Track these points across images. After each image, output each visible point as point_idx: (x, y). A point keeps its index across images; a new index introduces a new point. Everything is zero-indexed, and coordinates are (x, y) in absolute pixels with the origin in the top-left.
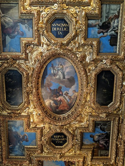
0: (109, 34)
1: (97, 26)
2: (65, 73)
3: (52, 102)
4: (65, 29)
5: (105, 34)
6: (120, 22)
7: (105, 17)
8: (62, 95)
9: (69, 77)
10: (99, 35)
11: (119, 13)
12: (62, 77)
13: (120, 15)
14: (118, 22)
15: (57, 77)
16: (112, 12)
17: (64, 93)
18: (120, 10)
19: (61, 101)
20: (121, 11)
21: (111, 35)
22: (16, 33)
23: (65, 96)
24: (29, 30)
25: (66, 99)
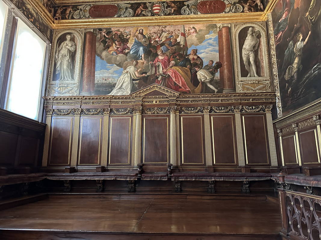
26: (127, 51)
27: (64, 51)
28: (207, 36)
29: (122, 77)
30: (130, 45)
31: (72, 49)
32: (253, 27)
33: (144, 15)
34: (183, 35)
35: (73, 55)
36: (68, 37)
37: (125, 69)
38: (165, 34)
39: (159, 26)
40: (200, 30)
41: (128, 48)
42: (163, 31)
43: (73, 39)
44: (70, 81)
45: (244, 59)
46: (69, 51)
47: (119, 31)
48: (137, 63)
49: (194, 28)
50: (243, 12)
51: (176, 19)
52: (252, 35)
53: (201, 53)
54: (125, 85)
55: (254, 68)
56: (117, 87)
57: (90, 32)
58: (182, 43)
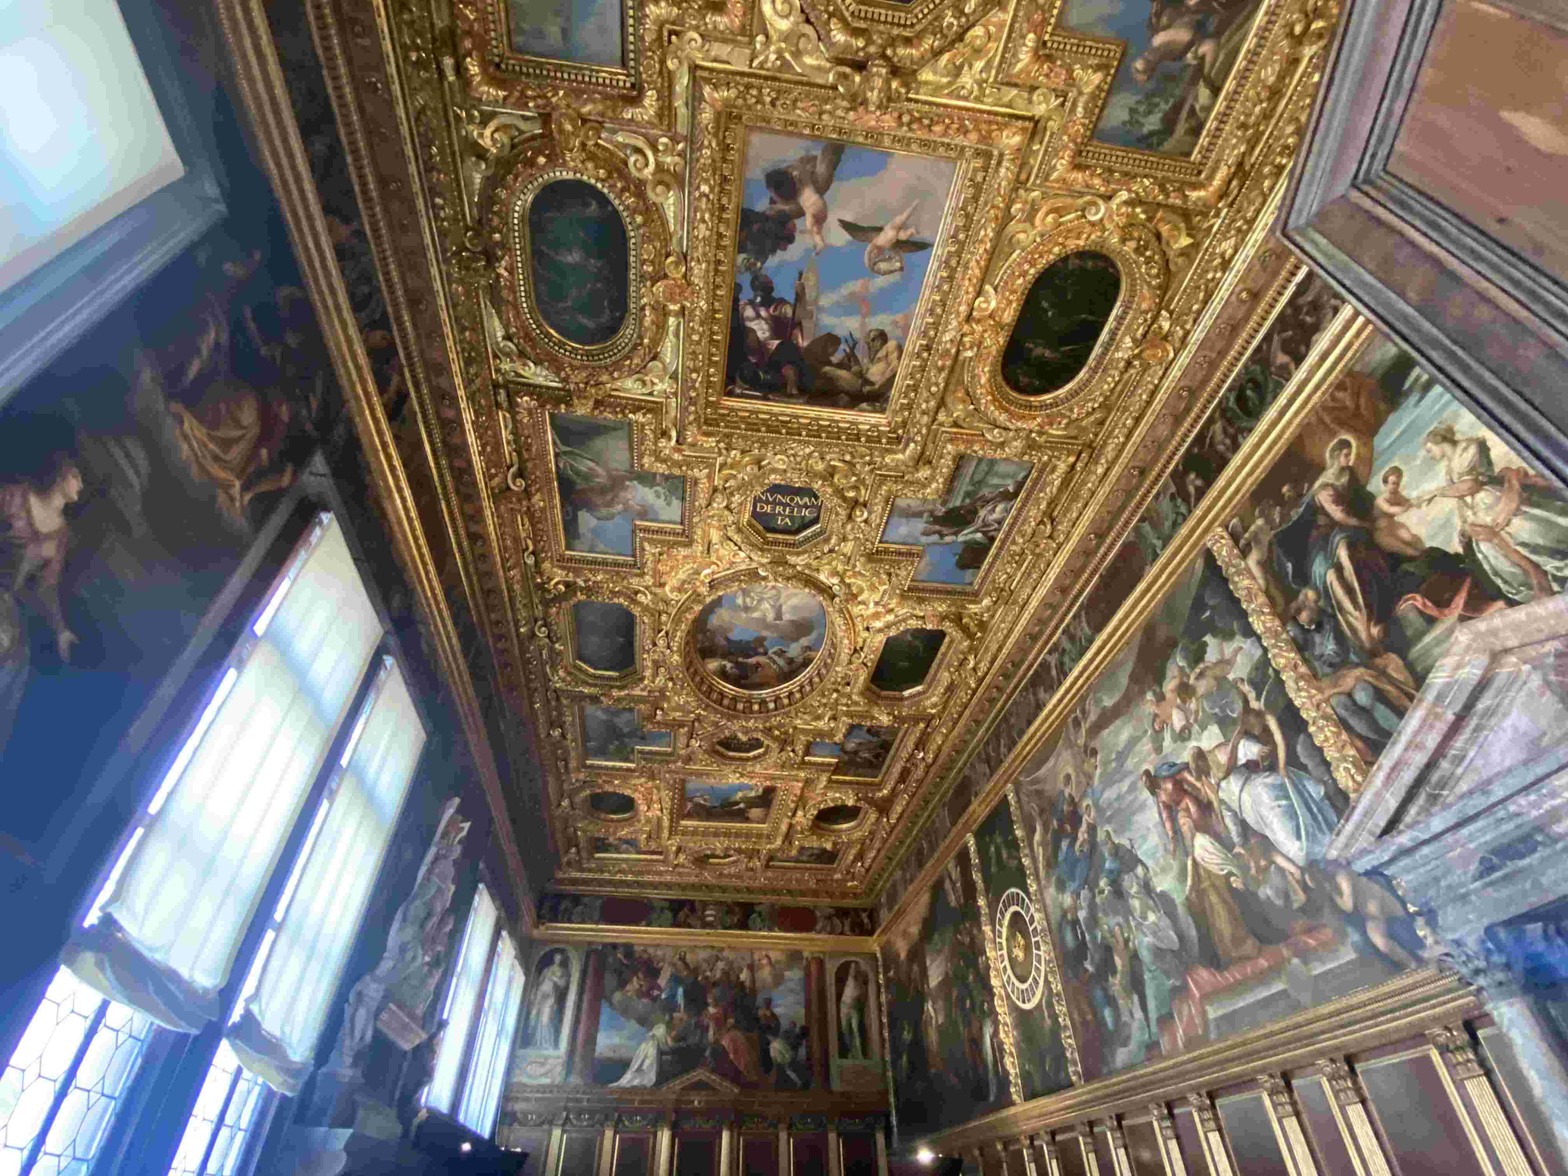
0: (961, 538)
1: (926, 515)
2: (784, 608)
3: (729, 665)
4: (805, 513)
5: (948, 539)
6: (1013, 512)
7: (962, 493)
8: (765, 654)
9: (794, 618)
10: (924, 539)
11: (1020, 486)
12: (770, 616)
13: (1022, 494)
14: (1007, 511)
15: (756, 615)
16: (996, 481)
17: (770, 652)
18: (1026, 477)
19: (758, 665)
20: (1028, 483)
21: (965, 542)
22: (620, 507)
23: (776, 658)
24: (669, 504)
25: (775, 662)
26: (656, 993)
27: (547, 987)
28: (787, 974)
29: (643, 1046)
30: (662, 981)
31: (561, 983)
32: (856, 963)
33: (690, 926)
34: (751, 968)
35: (561, 996)
36: (558, 958)
37: (651, 1030)
38: (721, 965)
39: (713, 947)
40: (778, 962)
41: (659, 988)
42: (718, 959)
43: (565, 964)
44: (551, 1052)
45: (844, 1023)
46: (556, 986)
47: (645, 951)
48: (672, 1018)
49: (767, 956)
50: (842, 933)
51: (741, 936)
52: (856, 978)
53: (777, 1006)
54: (647, 1062)
55: (857, 1042)
56: (635, 1066)
57: (595, 951)
58: (747, 984)
